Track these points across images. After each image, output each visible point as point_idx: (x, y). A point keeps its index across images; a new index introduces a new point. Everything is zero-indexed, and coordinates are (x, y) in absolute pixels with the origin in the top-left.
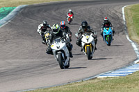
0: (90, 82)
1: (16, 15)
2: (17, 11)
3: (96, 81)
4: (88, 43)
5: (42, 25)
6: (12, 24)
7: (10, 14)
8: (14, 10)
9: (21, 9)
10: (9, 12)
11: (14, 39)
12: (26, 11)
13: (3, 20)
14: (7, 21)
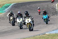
0: (43, 35)
1: (12, 7)
2: (12, 6)
3: (45, 35)
4: (28, 22)
5: (10, 13)
7: (9, 7)
8: (11, 5)
9: (14, 5)
10: (9, 6)
12: (16, 5)
13: (6, 9)
14: (8, 10)
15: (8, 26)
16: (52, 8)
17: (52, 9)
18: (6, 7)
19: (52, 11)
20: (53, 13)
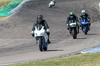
0: (76, 56)
1: (23, 7)
6: (19, 13)
7: (18, 6)
11: (21, 24)
13: (13, 11)
14: (16, 11)
15: (16, 40)
16: (92, 10)
17: (92, 12)
18: (13, 7)
19: (92, 15)
20: (93, 17)
